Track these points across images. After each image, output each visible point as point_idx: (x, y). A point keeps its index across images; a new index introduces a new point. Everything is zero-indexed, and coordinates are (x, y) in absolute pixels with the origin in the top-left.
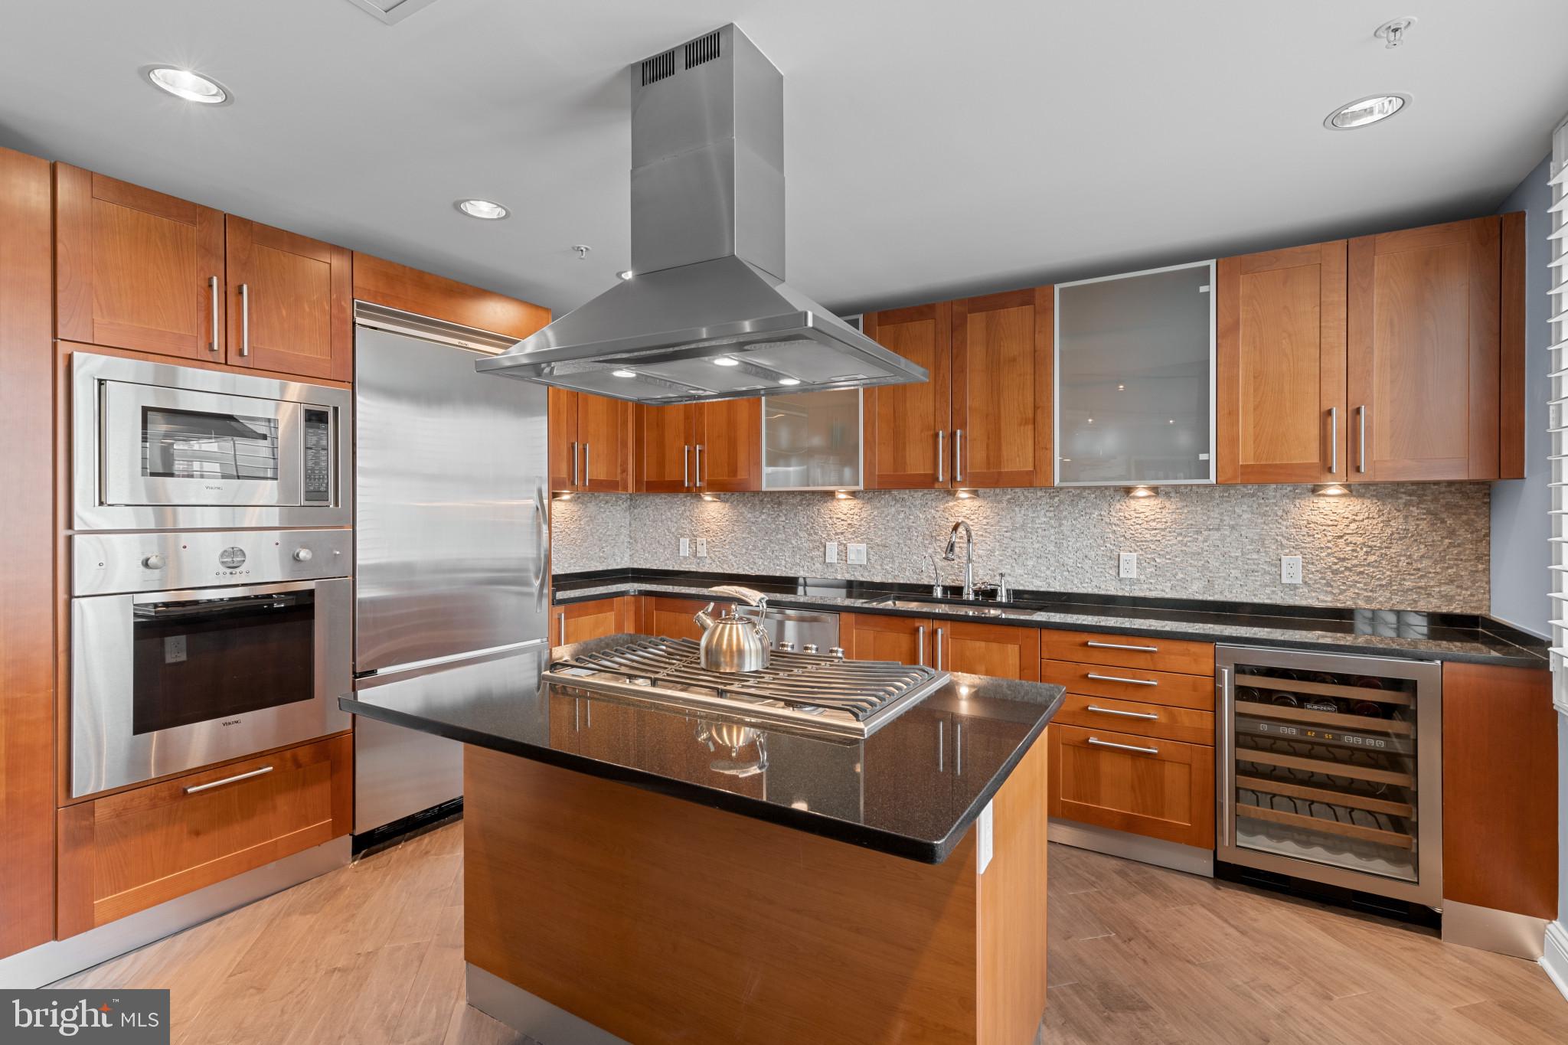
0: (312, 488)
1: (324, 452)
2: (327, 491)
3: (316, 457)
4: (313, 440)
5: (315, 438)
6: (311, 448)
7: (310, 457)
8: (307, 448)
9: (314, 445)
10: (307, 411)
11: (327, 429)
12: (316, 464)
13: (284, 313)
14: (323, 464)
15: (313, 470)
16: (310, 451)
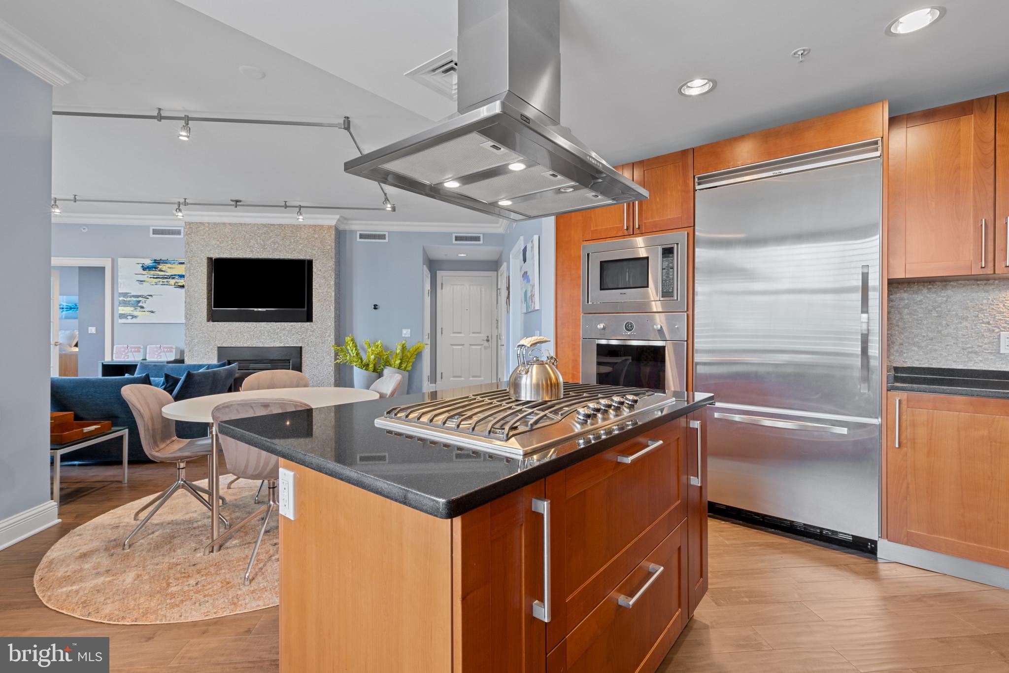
0: (665, 290)
1: (671, 270)
2: (673, 292)
3: (668, 273)
4: (666, 264)
5: (667, 263)
6: (665, 269)
7: (664, 274)
8: (663, 269)
9: (666, 267)
10: (663, 249)
11: (673, 257)
12: (668, 277)
13: (658, 199)
14: (671, 277)
15: (666, 280)
16: (664, 270)
